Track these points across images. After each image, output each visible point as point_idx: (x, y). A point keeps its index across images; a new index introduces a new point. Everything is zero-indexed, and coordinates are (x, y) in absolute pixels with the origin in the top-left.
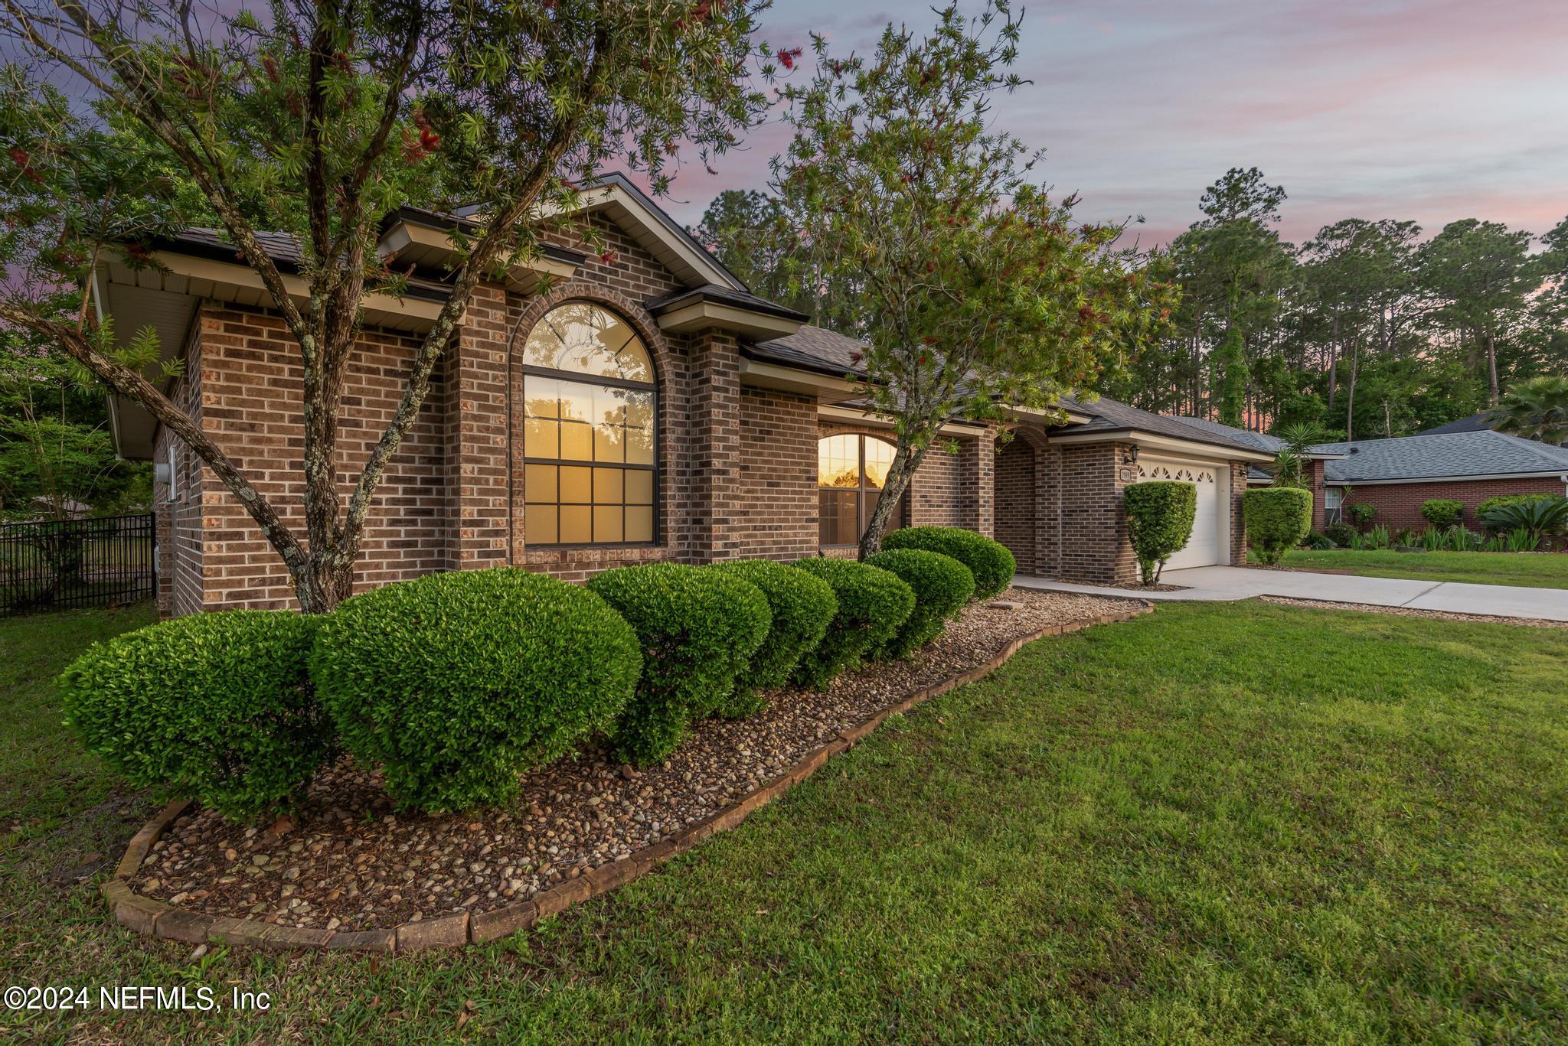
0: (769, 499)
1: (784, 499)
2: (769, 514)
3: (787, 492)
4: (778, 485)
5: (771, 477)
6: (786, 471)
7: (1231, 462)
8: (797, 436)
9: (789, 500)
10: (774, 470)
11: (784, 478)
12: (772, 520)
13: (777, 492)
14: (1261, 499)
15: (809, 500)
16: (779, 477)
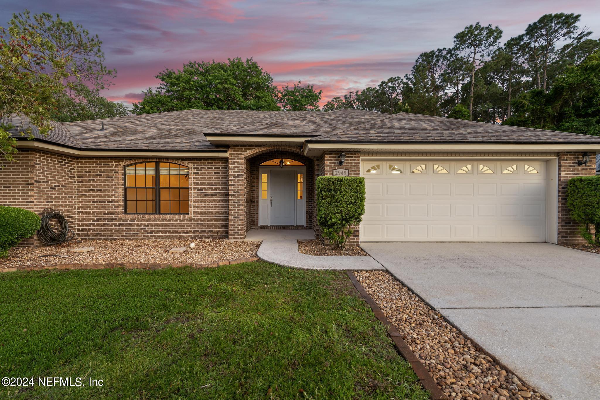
0: (4, 193)
1: (13, 193)
2: (4, 199)
3: (15, 190)
4: (10, 187)
5: (5, 184)
6: (13, 181)
7: (559, 154)
8: (20, 166)
9: (16, 193)
10: (8, 181)
11: (13, 184)
12: (6, 202)
13: (9, 190)
14: (580, 186)
15: (28, 193)
16: (11, 184)
